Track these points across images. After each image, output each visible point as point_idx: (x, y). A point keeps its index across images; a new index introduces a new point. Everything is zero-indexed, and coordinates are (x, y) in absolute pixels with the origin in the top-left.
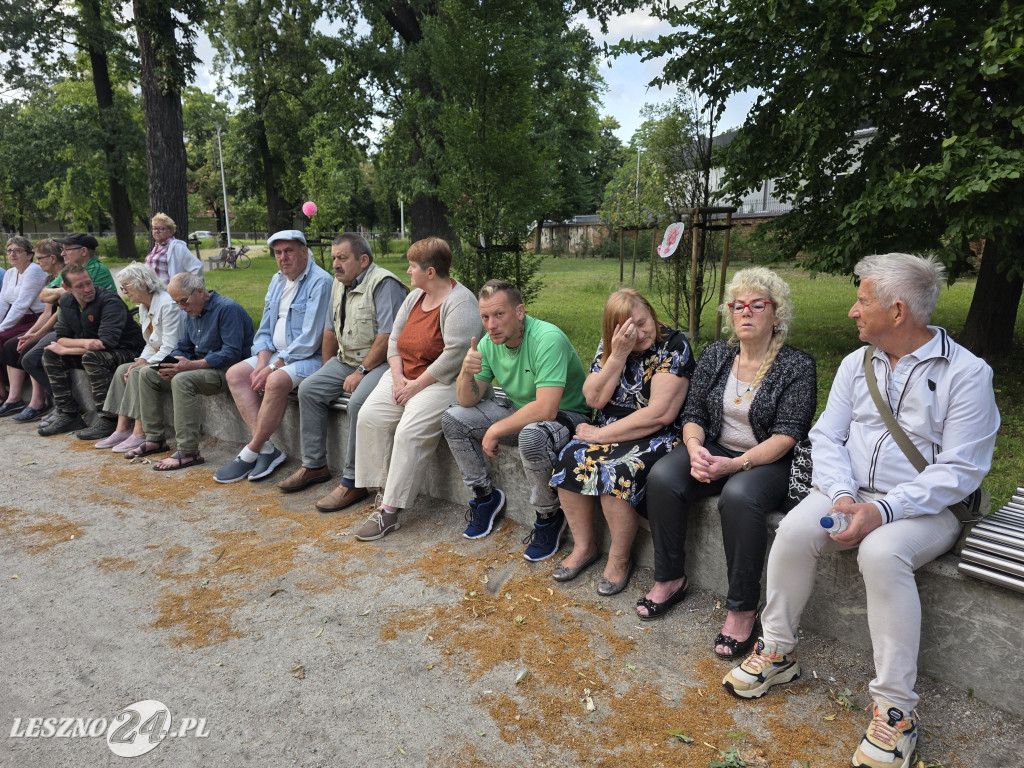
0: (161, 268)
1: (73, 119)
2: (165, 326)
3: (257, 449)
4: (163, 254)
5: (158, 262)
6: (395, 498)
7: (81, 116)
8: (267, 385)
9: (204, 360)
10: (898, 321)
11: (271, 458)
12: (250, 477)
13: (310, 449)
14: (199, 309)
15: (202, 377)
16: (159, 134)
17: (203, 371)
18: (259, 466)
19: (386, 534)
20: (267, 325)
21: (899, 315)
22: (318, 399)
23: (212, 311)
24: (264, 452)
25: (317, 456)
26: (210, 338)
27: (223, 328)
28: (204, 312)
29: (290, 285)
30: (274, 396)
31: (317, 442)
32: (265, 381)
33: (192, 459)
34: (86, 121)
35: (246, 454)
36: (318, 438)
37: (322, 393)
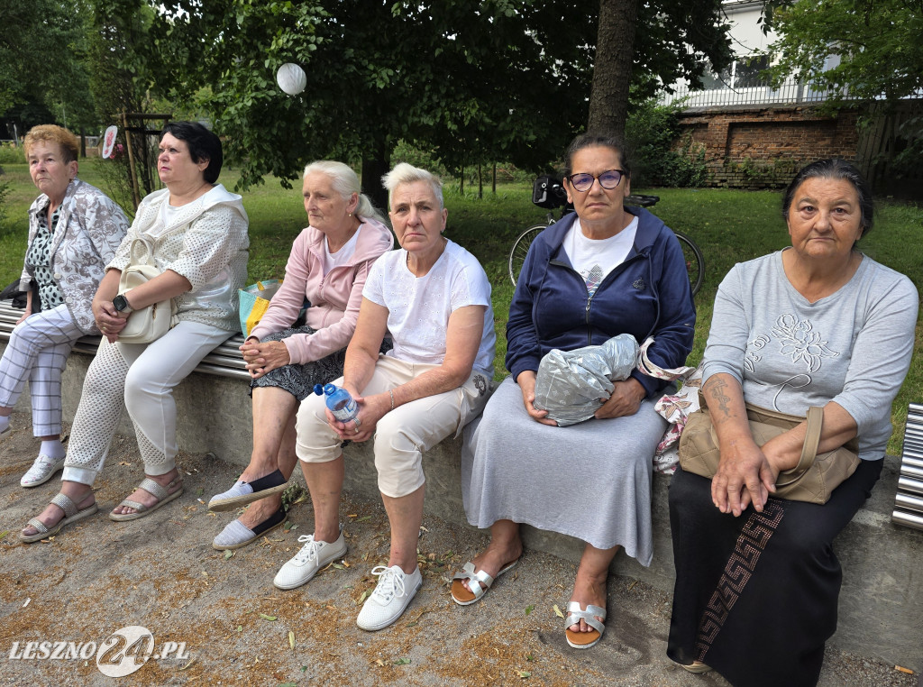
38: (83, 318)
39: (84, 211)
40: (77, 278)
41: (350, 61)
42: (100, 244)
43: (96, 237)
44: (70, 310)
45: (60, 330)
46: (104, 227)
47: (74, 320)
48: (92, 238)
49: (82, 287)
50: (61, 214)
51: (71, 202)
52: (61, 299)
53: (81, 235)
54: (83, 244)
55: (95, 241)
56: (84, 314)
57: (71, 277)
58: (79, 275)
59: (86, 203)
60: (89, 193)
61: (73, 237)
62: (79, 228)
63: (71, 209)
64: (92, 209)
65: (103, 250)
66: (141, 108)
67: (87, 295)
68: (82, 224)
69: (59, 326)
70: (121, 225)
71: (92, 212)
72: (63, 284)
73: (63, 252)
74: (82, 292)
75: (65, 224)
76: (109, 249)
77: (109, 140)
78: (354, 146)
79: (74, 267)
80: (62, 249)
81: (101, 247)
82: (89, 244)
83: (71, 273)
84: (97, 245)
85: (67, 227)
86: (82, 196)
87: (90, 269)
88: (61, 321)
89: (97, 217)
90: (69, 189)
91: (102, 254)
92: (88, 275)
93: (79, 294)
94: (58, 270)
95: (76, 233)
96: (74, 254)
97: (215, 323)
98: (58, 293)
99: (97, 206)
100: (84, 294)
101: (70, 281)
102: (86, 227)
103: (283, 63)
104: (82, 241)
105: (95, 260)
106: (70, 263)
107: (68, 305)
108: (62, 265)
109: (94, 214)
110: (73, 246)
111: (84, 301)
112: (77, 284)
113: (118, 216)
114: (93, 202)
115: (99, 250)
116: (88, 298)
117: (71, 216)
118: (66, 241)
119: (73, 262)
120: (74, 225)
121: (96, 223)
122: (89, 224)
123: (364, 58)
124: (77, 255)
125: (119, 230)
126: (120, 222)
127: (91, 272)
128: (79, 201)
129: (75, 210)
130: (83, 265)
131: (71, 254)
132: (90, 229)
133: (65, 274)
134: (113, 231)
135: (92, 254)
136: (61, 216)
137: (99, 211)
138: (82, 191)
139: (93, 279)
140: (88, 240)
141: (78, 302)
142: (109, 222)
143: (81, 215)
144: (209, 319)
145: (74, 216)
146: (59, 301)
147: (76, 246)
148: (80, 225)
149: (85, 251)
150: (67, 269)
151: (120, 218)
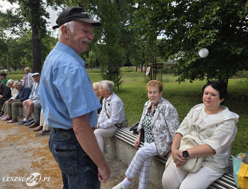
0: (26, 79)
1: (27, 42)
2: (16, 92)
3: (27, 118)
4: (27, 76)
5: (25, 78)
6: (45, 128)
7: (29, 42)
8: (29, 105)
9: (19, 100)
10: (106, 93)
11: (30, 121)
12: (25, 124)
13: (36, 118)
14: (20, 89)
15: (19, 103)
16: (35, 49)
17: (19, 102)
18: (27, 122)
19: (43, 135)
20: (32, 93)
21: (106, 92)
22: (38, 108)
23: (23, 89)
24: (29, 119)
25: (38, 120)
26: (22, 95)
27: (25, 93)
28: (21, 90)
29: (37, 84)
30: (30, 107)
31: (38, 117)
32: (29, 104)
33: (16, 121)
34: (31, 43)
35: (25, 120)
36: (38, 116)
37: (39, 106)
38: (160, 150)
39: (165, 110)
40: (160, 134)
41: (225, 46)
42: (168, 123)
43: (168, 120)
44: (156, 146)
45: (152, 153)
46: (171, 117)
47: (157, 150)
48: (166, 120)
49: (161, 138)
50: (157, 110)
51: (161, 106)
52: (153, 140)
53: (163, 119)
54: (163, 122)
55: (167, 121)
56: (161, 148)
57: (158, 134)
58: (160, 133)
59: (166, 107)
60: (167, 103)
61: (160, 119)
62: (162, 116)
63: (160, 108)
64: (168, 110)
65: (169, 125)
66: (156, 62)
67: (162, 141)
68: (164, 114)
69: (152, 152)
70: (176, 115)
71: (167, 111)
72: (155, 136)
73: (156, 124)
74: (161, 140)
75: (158, 114)
76: (171, 125)
77: (148, 70)
78: (224, 73)
79: (159, 130)
80: (156, 123)
81: (169, 123)
82: (165, 122)
83: (158, 132)
84: (167, 123)
85: (159, 115)
86: (165, 105)
87: (164, 131)
88: (153, 150)
89: (169, 113)
90: (160, 101)
91: (169, 126)
92: (163, 134)
93: (160, 140)
94: (154, 131)
95: (161, 118)
96: (160, 126)
97: (219, 170)
98: (152, 138)
99: (169, 109)
100: (161, 141)
101: (157, 135)
102: (164, 115)
103: (202, 48)
104: (163, 121)
105: (166, 128)
106: (158, 128)
107: (156, 144)
108: (155, 129)
109: (168, 112)
110: (160, 122)
111: (161, 143)
112: (160, 136)
113: (175, 112)
114: (168, 107)
115: (168, 125)
116: (162, 142)
117: (160, 111)
118: (157, 120)
119: (159, 128)
120: (161, 114)
121: (168, 115)
122: (166, 115)
123: (231, 45)
124: (161, 126)
125: (175, 118)
126: (176, 114)
127: (164, 132)
128: (164, 106)
129: (162, 109)
130: (162, 130)
131: (159, 126)
132: (166, 117)
133: (156, 132)
134: (174, 118)
135: (166, 126)
136: (156, 110)
137: (170, 110)
138: (164, 103)
139: (165, 135)
140: (164, 120)
141: (159, 143)
142: (172, 115)
143: (163, 111)
144: (217, 168)
145: (161, 111)
146: (152, 141)
147: (161, 123)
148: (163, 115)
149: (164, 125)
150: (157, 131)
151: (176, 113)
